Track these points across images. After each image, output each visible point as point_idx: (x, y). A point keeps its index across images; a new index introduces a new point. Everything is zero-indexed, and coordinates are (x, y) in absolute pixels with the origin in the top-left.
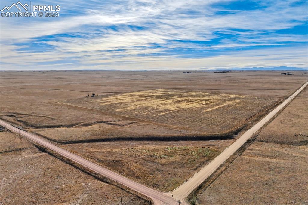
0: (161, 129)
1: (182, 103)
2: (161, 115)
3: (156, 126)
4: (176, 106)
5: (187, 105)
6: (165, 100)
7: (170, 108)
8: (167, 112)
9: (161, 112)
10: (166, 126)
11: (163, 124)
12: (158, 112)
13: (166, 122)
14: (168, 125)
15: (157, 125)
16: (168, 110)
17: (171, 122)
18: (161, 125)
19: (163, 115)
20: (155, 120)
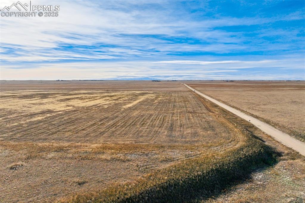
0: (44, 163)
1: (72, 100)
2: (35, 121)
3: (23, 154)
4: (65, 105)
5: (84, 102)
6: (40, 99)
7: (54, 108)
8: (49, 115)
9: (32, 115)
10: (60, 149)
11: (47, 144)
12: (26, 116)
13: (55, 136)
14: (66, 144)
15: (25, 151)
16: (49, 111)
17: (70, 133)
18: (42, 150)
19: (40, 122)
20: (18, 135)
